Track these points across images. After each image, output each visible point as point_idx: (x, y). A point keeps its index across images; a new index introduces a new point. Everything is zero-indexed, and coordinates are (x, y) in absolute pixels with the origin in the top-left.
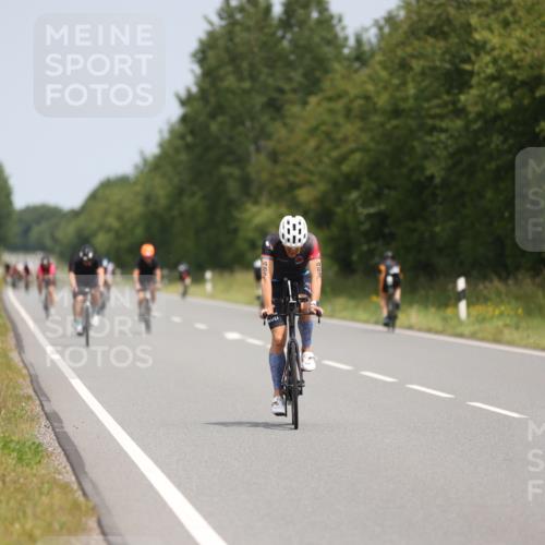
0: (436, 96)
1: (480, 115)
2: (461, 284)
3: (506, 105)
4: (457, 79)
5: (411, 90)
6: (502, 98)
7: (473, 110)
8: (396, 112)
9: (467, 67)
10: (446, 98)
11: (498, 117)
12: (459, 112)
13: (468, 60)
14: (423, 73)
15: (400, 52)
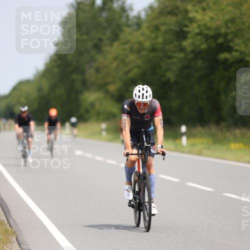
0: (172, 42)
1: (192, 51)
2: (184, 129)
3: (204, 47)
4: (182, 35)
5: (160, 40)
6: (202, 43)
7: (189, 49)
8: (154, 50)
9: (186, 29)
10: (176, 43)
11: (200, 52)
12: (183, 50)
13: (186, 26)
14: (166, 32)
15: (155, 22)
